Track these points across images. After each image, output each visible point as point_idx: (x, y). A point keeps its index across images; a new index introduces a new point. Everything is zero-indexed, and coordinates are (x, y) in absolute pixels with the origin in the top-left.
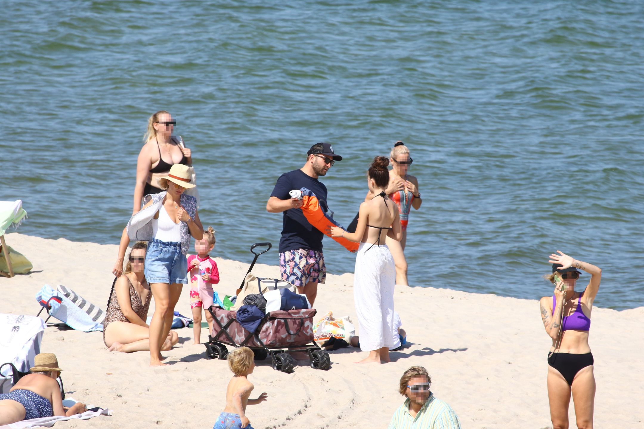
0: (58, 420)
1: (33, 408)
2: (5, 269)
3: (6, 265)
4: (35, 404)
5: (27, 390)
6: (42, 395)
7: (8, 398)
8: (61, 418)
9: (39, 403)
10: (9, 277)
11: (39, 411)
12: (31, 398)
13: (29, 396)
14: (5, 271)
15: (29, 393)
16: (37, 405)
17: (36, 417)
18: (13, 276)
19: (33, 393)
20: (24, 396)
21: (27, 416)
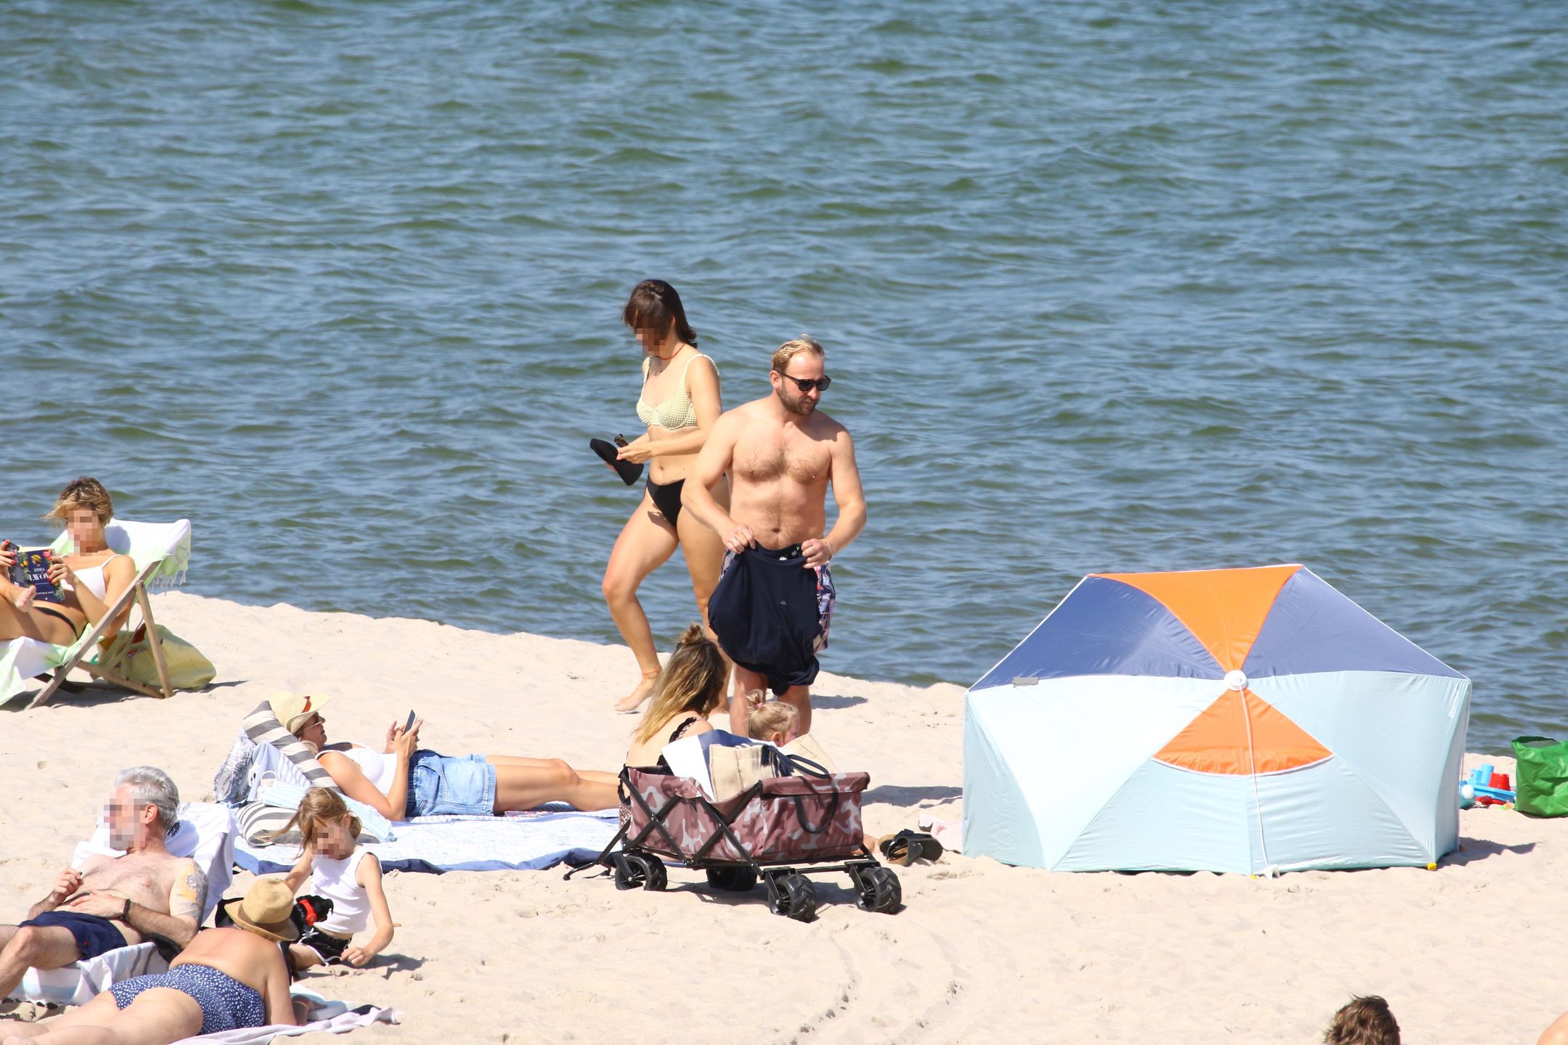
0: (277, 1034)
1: (221, 1008)
2: (153, 678)
3: (155, 670)
4: (226, 1000)
5: (209, 967)
6: (244, 980)
7: (162, 985)
8: (284, 1030)
9: (236, 997)
10: (163, 696)
11: (234, 1016)
12: (217, 987)
13: (213, 981)
14: (152, 683)
15: (214, 974)
16: (230, 1002)
17: (228, 1028)
18: (172, 694)
19: (222, 974)
20: (200, 981)
21: (208, 1024)
